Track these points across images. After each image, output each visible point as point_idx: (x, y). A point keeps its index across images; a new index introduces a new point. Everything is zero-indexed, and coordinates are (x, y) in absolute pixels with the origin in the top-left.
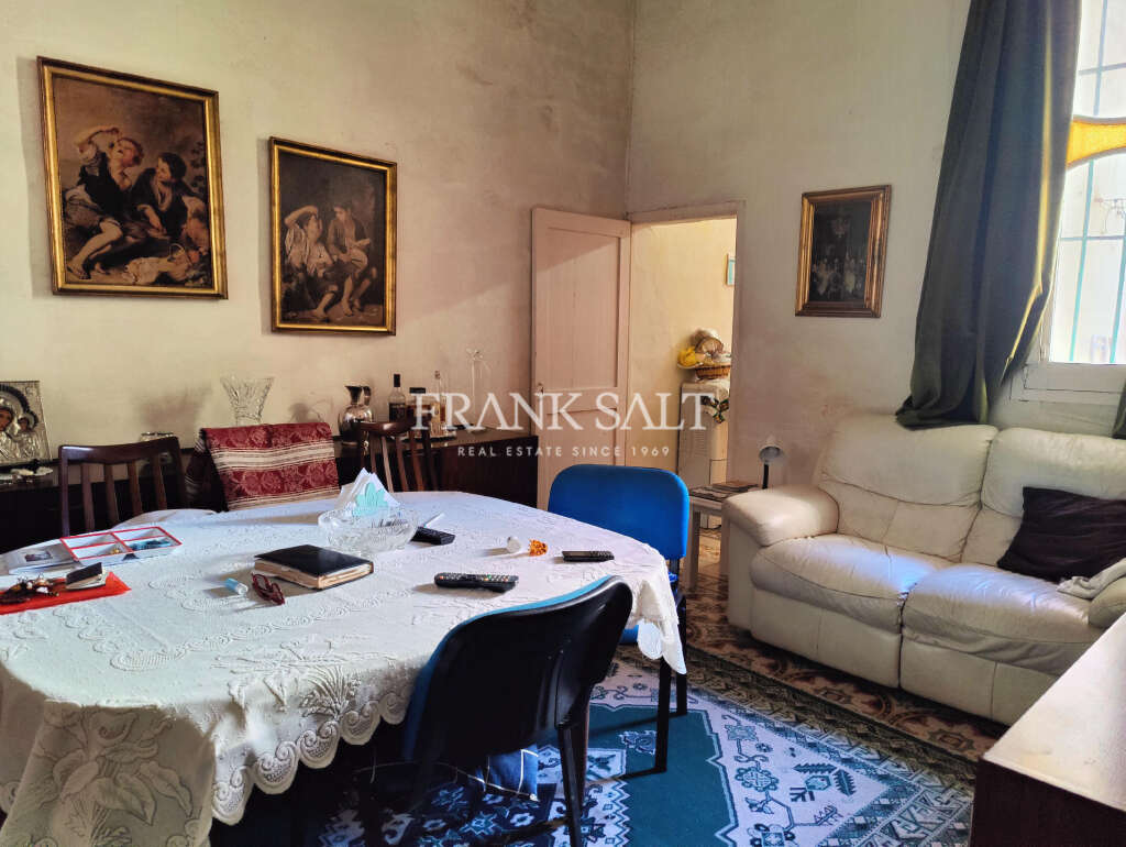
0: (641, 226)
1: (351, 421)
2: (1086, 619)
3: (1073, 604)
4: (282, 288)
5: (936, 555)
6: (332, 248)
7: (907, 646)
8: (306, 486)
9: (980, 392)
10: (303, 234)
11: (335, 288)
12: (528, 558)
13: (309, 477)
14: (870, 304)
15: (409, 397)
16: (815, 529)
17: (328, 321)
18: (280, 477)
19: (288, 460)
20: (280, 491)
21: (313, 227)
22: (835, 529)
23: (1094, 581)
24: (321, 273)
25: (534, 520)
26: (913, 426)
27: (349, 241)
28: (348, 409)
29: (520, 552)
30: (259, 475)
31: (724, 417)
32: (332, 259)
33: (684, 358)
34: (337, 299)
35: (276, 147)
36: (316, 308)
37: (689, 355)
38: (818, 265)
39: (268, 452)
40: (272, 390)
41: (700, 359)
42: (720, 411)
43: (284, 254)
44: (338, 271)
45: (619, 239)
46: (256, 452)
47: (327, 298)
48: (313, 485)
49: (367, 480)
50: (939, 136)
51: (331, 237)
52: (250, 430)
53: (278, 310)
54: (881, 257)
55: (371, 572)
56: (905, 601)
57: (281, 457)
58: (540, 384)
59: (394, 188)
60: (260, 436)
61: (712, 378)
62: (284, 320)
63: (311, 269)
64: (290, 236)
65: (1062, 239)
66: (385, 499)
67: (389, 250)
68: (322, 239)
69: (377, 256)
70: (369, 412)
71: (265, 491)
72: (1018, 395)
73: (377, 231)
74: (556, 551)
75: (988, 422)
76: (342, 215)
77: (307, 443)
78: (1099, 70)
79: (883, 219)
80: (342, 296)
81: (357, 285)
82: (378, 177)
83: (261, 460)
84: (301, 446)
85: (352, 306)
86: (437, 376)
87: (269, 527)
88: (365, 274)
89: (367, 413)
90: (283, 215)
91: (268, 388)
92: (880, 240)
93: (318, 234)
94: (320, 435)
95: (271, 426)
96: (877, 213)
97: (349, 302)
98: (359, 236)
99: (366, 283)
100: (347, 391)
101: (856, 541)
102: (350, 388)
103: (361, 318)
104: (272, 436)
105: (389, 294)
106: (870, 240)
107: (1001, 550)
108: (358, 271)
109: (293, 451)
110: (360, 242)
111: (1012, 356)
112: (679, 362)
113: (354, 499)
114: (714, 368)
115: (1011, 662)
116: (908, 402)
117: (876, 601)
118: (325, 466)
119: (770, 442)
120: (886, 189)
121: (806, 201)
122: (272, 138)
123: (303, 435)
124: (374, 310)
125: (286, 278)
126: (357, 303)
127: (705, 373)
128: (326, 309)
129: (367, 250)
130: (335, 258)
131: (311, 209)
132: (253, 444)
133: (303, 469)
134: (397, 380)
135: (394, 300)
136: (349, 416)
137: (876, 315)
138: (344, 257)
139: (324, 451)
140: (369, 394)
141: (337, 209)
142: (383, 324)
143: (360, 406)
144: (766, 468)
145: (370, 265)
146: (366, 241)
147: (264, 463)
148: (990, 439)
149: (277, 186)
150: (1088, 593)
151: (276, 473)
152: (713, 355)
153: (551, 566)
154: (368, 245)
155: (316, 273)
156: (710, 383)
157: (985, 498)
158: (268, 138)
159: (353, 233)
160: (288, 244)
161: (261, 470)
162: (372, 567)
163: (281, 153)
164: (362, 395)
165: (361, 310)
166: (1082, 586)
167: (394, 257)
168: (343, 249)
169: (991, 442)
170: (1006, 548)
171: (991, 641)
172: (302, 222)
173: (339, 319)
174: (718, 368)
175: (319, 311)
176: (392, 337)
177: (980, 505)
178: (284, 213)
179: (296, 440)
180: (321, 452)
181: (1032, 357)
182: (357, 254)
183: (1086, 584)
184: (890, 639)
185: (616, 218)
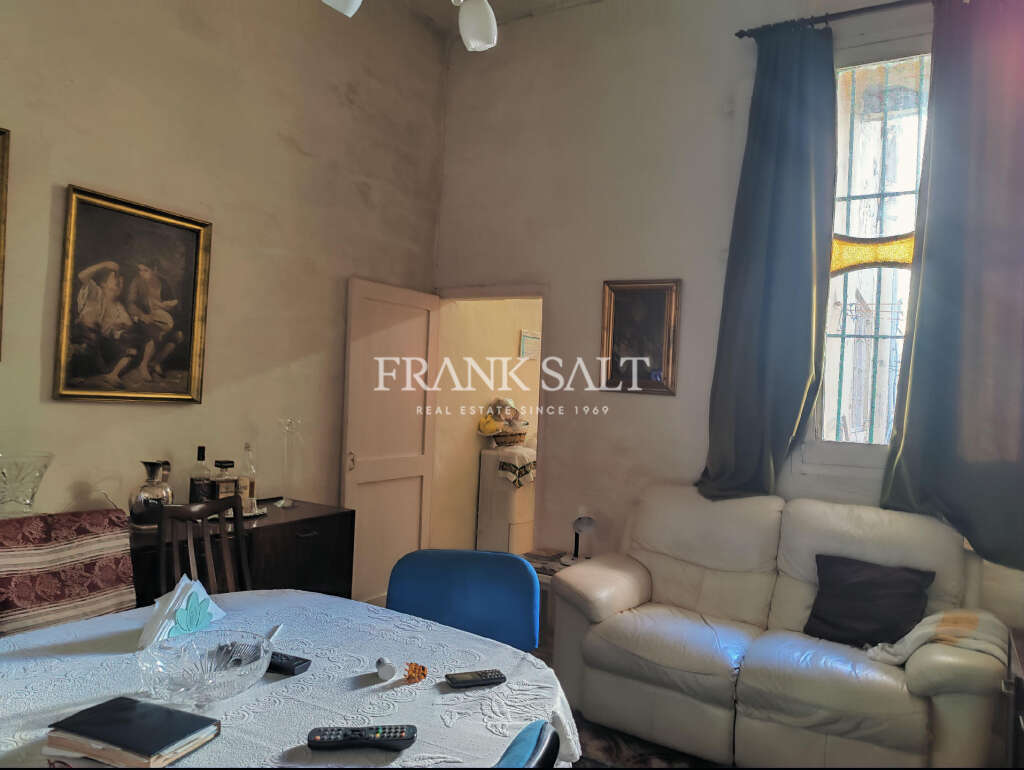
0: (447, 301)
1: (146, 501)
2: (905, 688)
3: (887, 673)
4: (69, 349)
5: (745, 622)
6: (133, 308)
7: (742, 721)
8: (93, 588)
9: (769, 465)
10: (100, 292)
11: (133, 352)
12: (406, 688)
13: (97, 576)
14: (667, 382)
15: (214, 473)
16: (636, 601)
17: (121, 388)
18: (60, 580)
19: (71, 557)
20: (58, 598)
21: (111, 283)
22: (649, 599)
23: (898, 647)
24: (118, 334)
25: (391, 627)
26: (713, 497)
27: (153, 300)
28: (143, 488)
29: (395, 678)
30: (33, 579)
31: (523, 483)
32: (132, 320)
33: (484, 426)
34: (135, 363)
35: (74, 196)
36: (110, 371)
37: (488, 422)
38: (619, 345)
39: (46, 549)
40: (49, 469)
41: (500, 426)
42: (519, 477)
43: (74, 312)
44: (139, 333)
45: (429, 312)
46: (30, 550)
47: (124, 362)
48: (100, 584)
49: (189, 589)
50: (724, 240)
51: (132, 296)
52: (21, 522)
53: (63, 375)
54: (675, 341)
55: (217, 734)
56: (738, 675)
57: (61, 555)
58: (351, 453)
59: (208, 249)
60: (36, 530)
61: (511, 444)
62: (69, 386)
63: (106, 330)
64: (83, 292)
65: (829, 336)
66: (209, 610)
67: (198, 313)
68: (121, 299)
69: (185, 318)
70: (168, 490)
71: (40, 600)
72: (799, 468)
73: (186, 292)
74: (437, 674)
75: (776, 493)
76: (146, 274)
77: (97, 535)
78: (849, 198)
79: (676, 308)
80: (142, 360)
81: (159, 347)
82: (192, 236)
83: (36, 559)
84: (88, 539)
85: (152, 371)
86: (247, 447)
87: (55, 662)
88: (170, 337)
89: (165, 492)
90: (77, 268)
91: (46, 467)
92: (675, 327)
93: (118, 293)
94: (112, 524)
95: (50, 516)
96: (671, 303)
97: (149, 366)
98: (165, 297)
99: (171, 346)
100: (143, 467)
101: (674, 610)
102: (146, 464)
103: (163, 384)
104: (50, 528)
105: (196, 360)
106: (666, 328)
107: (804, 615)
108: (162, 333)
109: (77, 546)
110: (169, 302)
111: (794, 434)
112: (479, 429)
113: (173, 615)
114: (512, 435)
115: (842, 734)
116: (705, 473)
117: (711, 677)
118: (117, 561)
119: (582, 512)
120: (678, 282)
121: (607, 288)
122: (70, 185)
123: (92, 525)
124: (178, 377)
125: (74, 339)
126: (158, 369)
127: (503, 440)
128: (121, 375)
129: (172, 312)
130: (136, 319)
131: (111, 265)
132: (26, 540)
133: (89, 567)
134: (201, 453)
135: (202, 366)
136: (144, 496)
137: (672, 394)
138: (146, 319)
139: (118, 543)
140: (169, 470)
141: (142, 267)
142: (187, 391)
143: (158, 483)
144: (577, 536)
145: (176, 328)
146: (174, 303)
147: (41, 563)
148: (780, 509)
149: (72, 237)
150: (896, 660)
151: (55, 574)
152: (510, 422)
153: (439, 699)
154: (175, 307)
155: (112, 335)
156: (508, 450)
157: (782, 564)
158: (66, 185)
159: (159, 292)
160: (81, 301)
161: (35, 573)
162: (219, 729)
163: (81, 202)
164: (161, 472)
165: (163, 376)
166: (888, 652)
167: (204, 319)
168: (146, 310)
169: (781, 512)
170: (808, 612)
171: (822, 714)
172: (99, 278)
173: (135, 386)
174: (516, 435)
175: (113, 376)
176: (197, 406)
177: (777, 571)
178: (79, 266)
179: (82, 531)
180: (114, 544)
181: (809, 436)
182: (162, 315)
183: (891, 650)
184: (722, 715)
185: (424, 291)
